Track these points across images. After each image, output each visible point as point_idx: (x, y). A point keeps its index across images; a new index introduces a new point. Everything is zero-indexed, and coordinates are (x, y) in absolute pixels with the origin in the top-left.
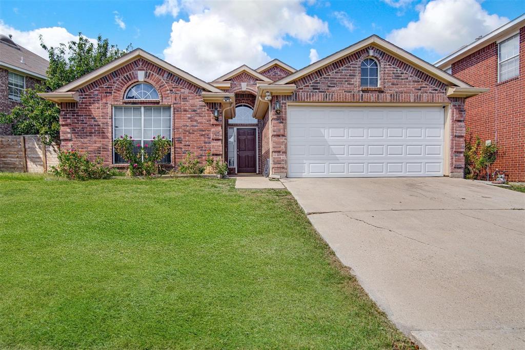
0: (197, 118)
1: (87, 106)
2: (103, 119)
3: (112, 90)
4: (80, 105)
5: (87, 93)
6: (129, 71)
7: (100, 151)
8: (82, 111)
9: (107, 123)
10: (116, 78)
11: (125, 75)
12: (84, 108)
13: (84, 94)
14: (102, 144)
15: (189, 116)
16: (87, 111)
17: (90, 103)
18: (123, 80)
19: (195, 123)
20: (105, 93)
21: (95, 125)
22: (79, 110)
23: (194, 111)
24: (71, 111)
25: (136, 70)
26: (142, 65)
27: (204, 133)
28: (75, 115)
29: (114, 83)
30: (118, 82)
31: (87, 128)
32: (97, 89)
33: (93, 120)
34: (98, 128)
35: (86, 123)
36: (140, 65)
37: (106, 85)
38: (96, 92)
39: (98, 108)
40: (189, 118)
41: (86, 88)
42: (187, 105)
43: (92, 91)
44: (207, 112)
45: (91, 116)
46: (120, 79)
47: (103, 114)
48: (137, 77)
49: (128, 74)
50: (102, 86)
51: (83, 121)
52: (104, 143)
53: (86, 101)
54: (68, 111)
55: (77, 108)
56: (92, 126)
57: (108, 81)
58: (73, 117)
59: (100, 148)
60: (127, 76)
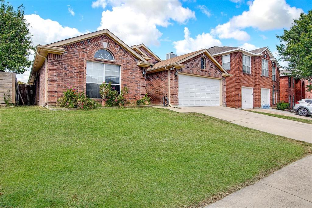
0: (134, 74)
1: (69, 58)
2: (80, 68)
3: (87, 51)
4: (64, 57)
5: (70, 50)
6: (98, 41)
7: (78, 89)
8: (65, 61)
9: (83, 72)
10: (90, 44)
11: (96, 43)
12: (67, 60)
13: (67, 50)
14: (80, 85)
15: (130, 72)
16: (69, 62)
17: (71, 57)
18: (94, 46)
19: (133, 77)
20: (82, 52)
21: (75, 72)
22: (63, 61)
23: (133, 70)
24: (57, 60)
25: (102, 41)
26: (106, 39)
27: (137, 83)
28: (60, 63)
29: (88, 46)
30: (91, 46)
31: (69, 74)
32: (77, 48)
33: (73, 69)
34: (77, 74)
35: (68, 70)
36: (104, 39)
37: (83, 47)
38: (76, 50)
39: (77, 61)
40: (130, 74)
41: (68, 46)
42: (129, 66)
43: (73, 49)
44: (139, 71)
45: (72, 66)
46: (92, 45)
47: (80, 65)
48: (103, 45)
49: (97, 42)
50: (80, 47)
51: (66, 68)
52: (81, 84)
53: (69, 55)
54: (54, 60)
55: (62, 59)
56: (73, 72)
57: (84, 45)
58: (59, 65)
59: (78, 88)
60: (97, 43)
